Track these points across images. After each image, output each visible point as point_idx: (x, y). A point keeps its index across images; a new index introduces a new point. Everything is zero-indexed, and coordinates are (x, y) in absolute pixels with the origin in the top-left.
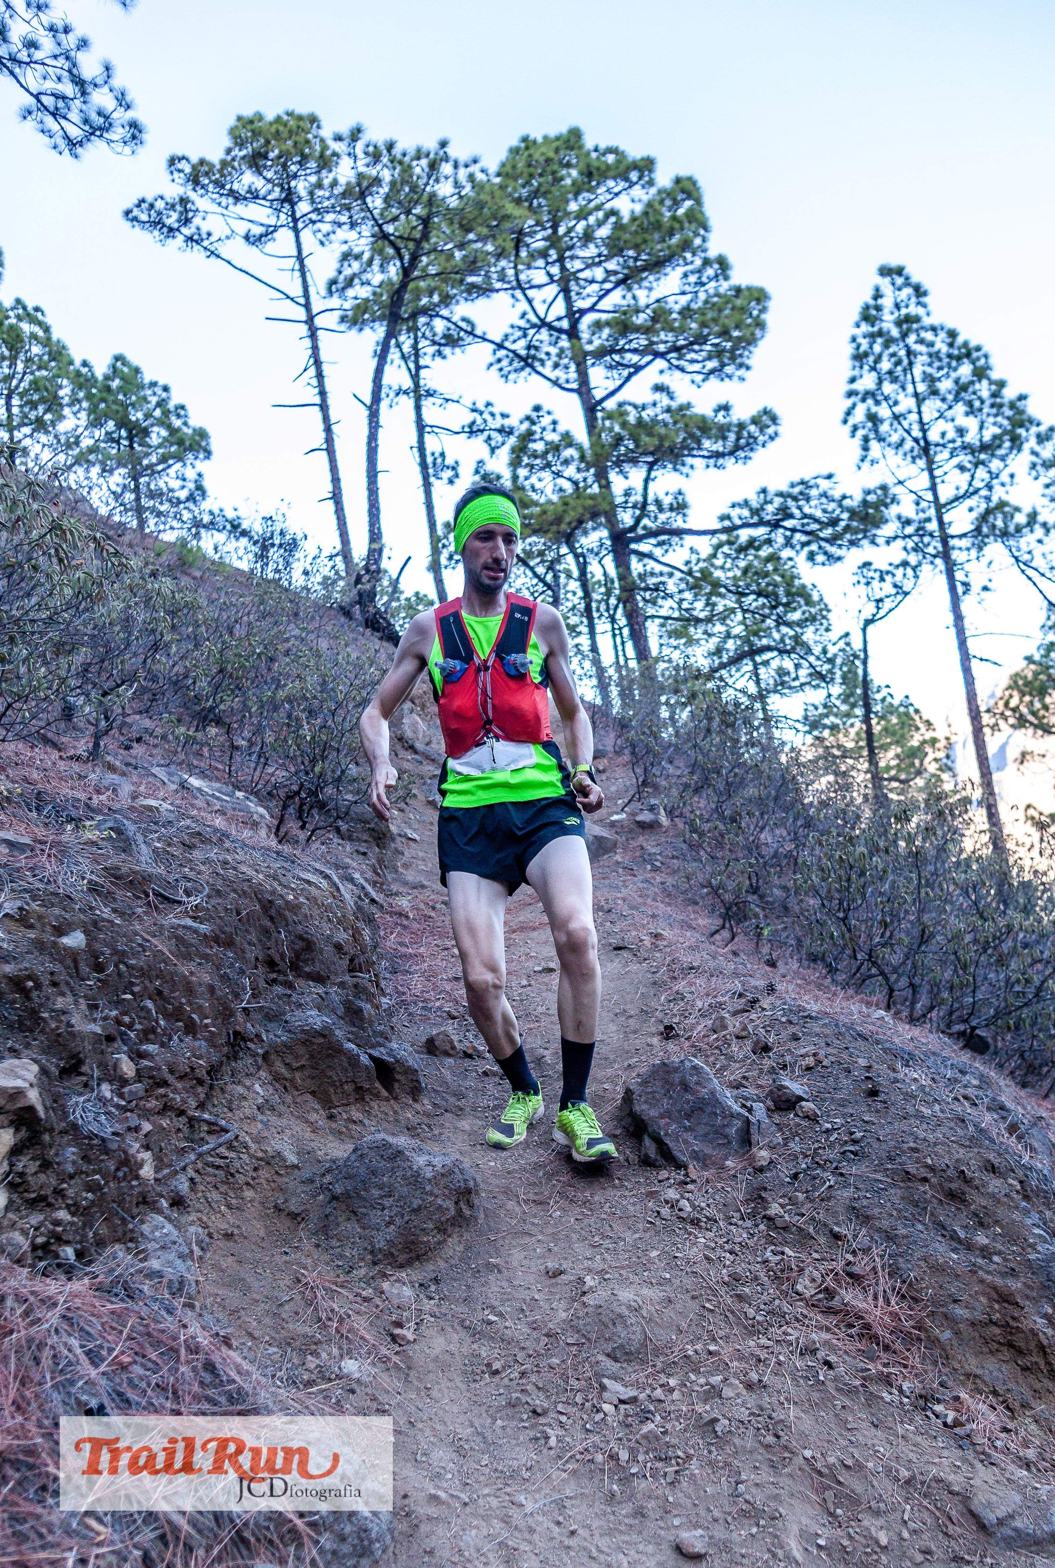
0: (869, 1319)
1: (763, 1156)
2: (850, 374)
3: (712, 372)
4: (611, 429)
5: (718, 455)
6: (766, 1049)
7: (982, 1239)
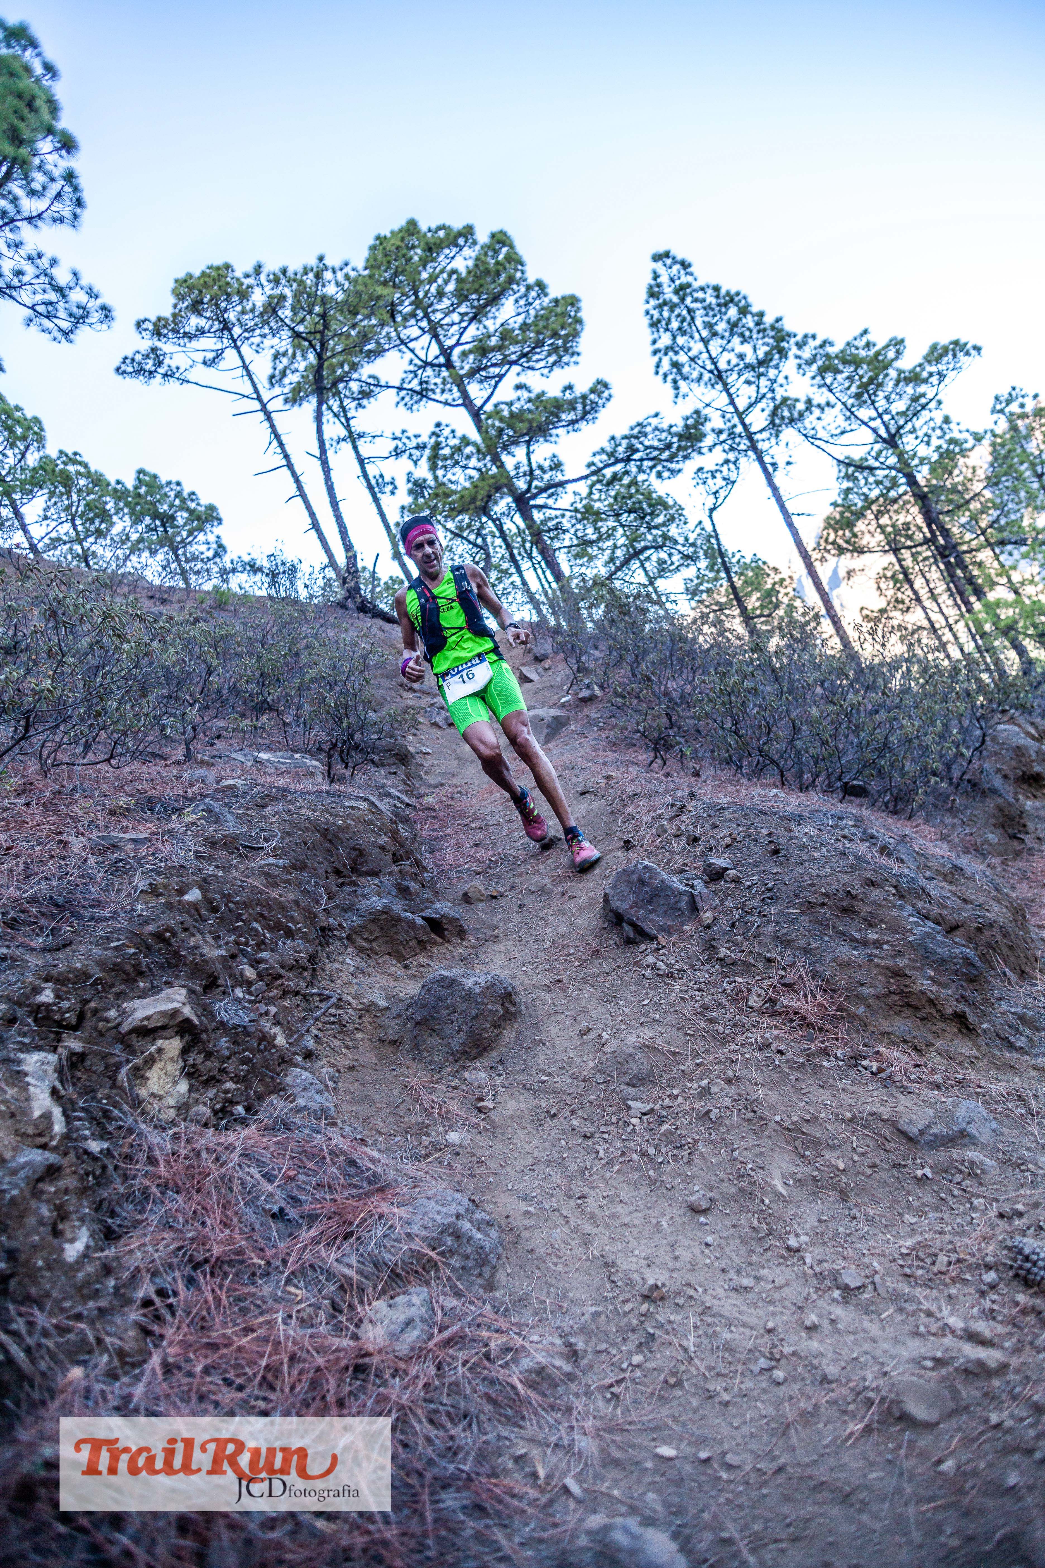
0: (803, 1013)
1: (707, 916)
2: (651, 338)
3: (554, 364)
4: (493, 426)
5: (573, 422)
6: (696, 840)
7: (872, 936)
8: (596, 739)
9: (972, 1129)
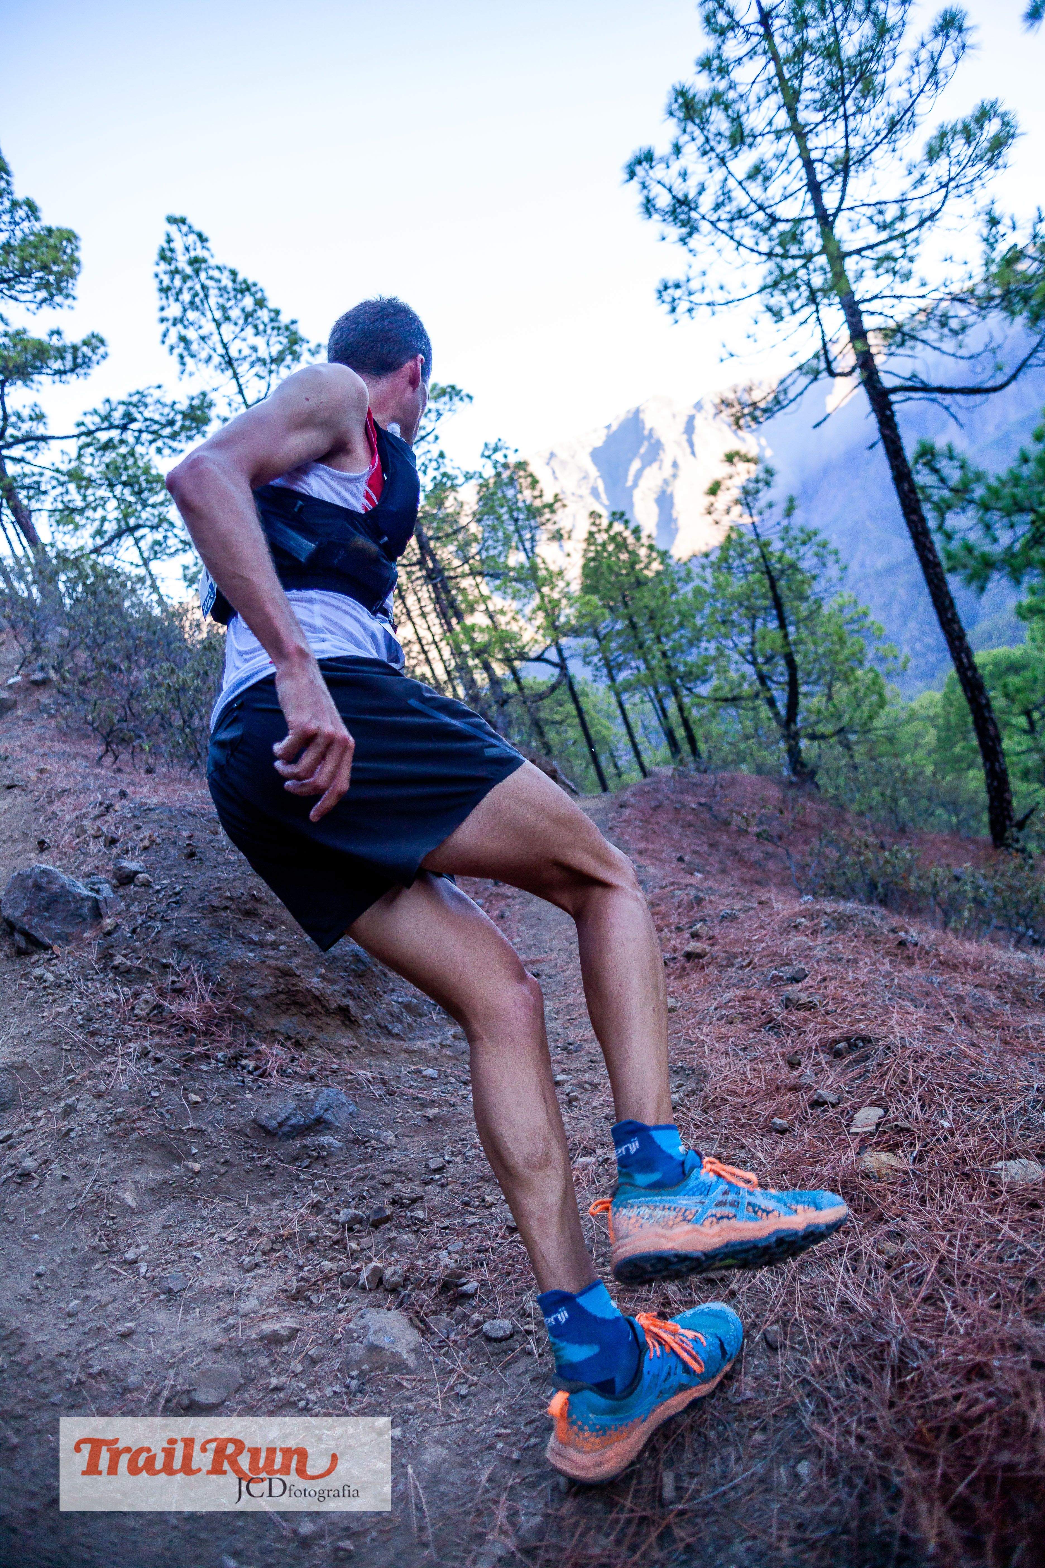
0: (188, 1017)
1: (109, 922)
3: (43, 301)
5: (60, 372)
6: (113, 842)
7: (270, 937)
8: (44, 727)
9: (329, 1116)
